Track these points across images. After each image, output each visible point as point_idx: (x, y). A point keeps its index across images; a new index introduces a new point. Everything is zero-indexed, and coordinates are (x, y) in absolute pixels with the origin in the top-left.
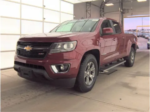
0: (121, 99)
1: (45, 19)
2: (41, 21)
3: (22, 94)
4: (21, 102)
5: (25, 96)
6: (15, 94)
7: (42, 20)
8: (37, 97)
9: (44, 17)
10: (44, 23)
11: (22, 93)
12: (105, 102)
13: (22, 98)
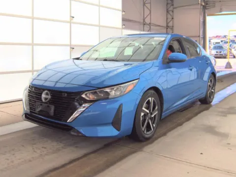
0: (202, 154)
1: (73, 17)
2: (67, 22)
3: (35, 146)
4: (33, 158)
5: (39, 149)
6: (23, 146)
7: (68, 19)
8: (59, 150)
9: (72, 15)
10: (72, 24)
11: (35, 144)
12: (175, 158)
13: (34, 151)
